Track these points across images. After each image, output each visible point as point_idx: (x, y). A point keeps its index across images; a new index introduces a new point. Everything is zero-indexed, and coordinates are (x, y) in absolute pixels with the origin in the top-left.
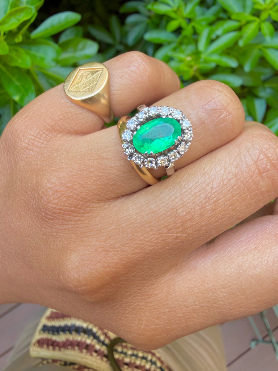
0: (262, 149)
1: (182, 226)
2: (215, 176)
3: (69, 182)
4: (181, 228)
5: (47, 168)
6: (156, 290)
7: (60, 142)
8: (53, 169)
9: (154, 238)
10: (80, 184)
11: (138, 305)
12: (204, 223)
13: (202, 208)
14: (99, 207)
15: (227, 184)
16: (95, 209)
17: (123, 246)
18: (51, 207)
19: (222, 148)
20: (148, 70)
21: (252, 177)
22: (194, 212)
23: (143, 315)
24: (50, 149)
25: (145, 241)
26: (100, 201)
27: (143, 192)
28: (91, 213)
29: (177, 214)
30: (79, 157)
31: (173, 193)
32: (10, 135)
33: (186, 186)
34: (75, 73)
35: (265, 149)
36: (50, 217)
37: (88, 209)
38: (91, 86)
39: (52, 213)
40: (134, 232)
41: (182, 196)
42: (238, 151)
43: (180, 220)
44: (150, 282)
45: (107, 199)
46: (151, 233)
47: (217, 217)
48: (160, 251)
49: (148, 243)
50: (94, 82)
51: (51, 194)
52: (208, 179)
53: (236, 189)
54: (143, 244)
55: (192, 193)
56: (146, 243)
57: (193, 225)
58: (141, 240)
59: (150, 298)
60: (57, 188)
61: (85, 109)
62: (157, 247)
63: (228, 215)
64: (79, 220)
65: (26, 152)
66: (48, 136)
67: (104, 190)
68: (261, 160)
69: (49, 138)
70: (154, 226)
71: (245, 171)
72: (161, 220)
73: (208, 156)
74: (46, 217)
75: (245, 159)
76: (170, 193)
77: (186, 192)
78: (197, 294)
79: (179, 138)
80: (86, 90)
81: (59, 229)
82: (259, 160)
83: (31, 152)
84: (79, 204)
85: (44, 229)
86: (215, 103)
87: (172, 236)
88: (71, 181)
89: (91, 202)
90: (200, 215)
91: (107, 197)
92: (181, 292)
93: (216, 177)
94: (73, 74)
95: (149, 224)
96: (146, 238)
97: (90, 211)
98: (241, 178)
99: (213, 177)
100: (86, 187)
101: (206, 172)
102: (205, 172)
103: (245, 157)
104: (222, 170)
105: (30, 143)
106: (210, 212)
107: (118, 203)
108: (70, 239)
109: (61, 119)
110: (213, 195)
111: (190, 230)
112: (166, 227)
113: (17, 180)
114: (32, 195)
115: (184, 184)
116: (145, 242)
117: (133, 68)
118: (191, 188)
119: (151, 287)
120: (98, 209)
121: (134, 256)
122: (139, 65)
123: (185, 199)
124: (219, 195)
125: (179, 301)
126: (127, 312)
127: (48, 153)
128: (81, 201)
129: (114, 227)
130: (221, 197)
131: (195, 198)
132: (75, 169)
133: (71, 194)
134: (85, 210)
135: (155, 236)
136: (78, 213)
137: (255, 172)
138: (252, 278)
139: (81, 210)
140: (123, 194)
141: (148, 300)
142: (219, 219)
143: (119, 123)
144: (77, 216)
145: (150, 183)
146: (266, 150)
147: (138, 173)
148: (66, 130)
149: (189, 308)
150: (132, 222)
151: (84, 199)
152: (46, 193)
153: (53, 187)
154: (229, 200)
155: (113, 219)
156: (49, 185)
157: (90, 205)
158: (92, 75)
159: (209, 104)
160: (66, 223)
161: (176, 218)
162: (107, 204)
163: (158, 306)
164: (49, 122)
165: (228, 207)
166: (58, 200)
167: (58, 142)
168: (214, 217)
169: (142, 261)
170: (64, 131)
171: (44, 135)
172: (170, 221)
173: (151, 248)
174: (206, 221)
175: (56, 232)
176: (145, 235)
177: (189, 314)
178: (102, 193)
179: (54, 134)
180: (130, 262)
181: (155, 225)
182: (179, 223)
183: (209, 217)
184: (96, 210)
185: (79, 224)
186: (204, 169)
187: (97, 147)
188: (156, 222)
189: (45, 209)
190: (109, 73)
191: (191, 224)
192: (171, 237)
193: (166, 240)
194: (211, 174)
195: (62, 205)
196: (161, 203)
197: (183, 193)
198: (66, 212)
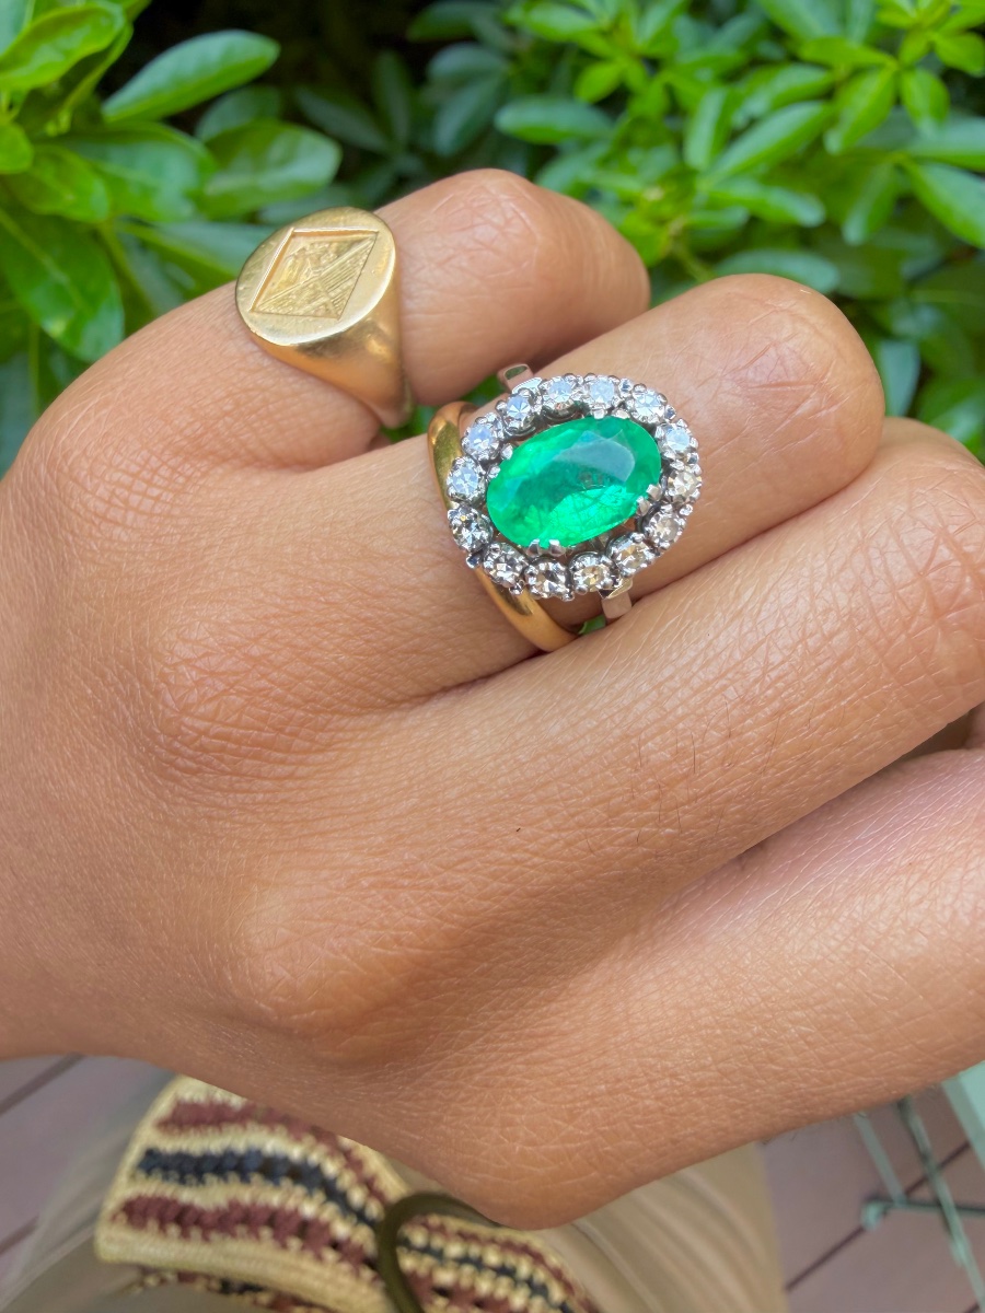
0: (945, 527)
1: (656, 799)
2: (778, 621)
3: (256, 640)
4: (655, 806)
5: (175, 591)
6: (565, 1018)
7: (220, 495)
8: (198, 591)
9: (557, 841)
10: (295, 646)
11: (502, 1072)
12: (735, 789)
13: (730, 736)
14: (363, 729)
15: (817, 652)
16: (349, 735)
17: (447, 868)
18: (192, 728)
19: (803, 520)
20: (539, 238)
21: (906, 625)
22: (701, 750)
23: (518, 1105)
24: (184, 522)
25: (526, 851)
26: (366, 708)
27: (520, 676)
28: (334, 750)
29: (640, 757)
30: (289, 550)
31: (625, 682)
32: (43, 470)
33: (675, 655)
34: (278, 245)
35: (957, 528)
36: (190, 764)
37: (324, 737)
38: (332, 294)
39: (196, 749)
40: (488, 820)
41: (660, 694)
42: (859, 534)
43: (650, 780)
44: (542, 993)
45: (392, 701)
46: (548, 823)
47: (782, 768)
48: (579, 885)
49: (536, 860)
50: (343, 279)
51: (189, 683)
52: (750, 631)
53: (851, 670)
54: (517, 862)
55: (696, 682)
56: (530, 859)
57: (696, 798)
58: (512, 849)
59: (542, 1045)
60: (214, 661)
61: (311, 379)
62: (568, 872)
63: (820, 759)
64: (291, 776)
65: (99, 530)
66: (180, 474)
67: (379, 671)
68: (941, 565)
69: (181, 480)
70: (556, 801)
71: (884, 606)
72: (583, 779)
73: (752, 548)
74: (172, 763)
75: (885, 562)
76: (615, 682)
77: (671, 677)
78: (709, 1031)
79: (653, 491)
80: (317, 309)
81: (220, 807)
82: (932, 566)
83: (118, 530)
84: (291, 718)
85: (165, 806)
86: (781, 359)
87: (623, 835)
88: (262, 635)
89: (334, 712)
90: (724, 760)
91: (390, 693)
92: (654, 1025)
93: (782, 624)
94: (268, 251)
95: (541, 793)
96: (530, 841)
97: (329, 745)
98: (868, 629)
99: (770, 627)
100: (315, 659)
101: (746, 606)
102: (739, 607)
103: (882, 554)
104: (801, 601)
105: (116, 501)
106: (757, 750)
107: (428, 714)
108: (260, 841)
109: (227, 414)
110: (770, 692)
111: (685, 812)
112: (601, 802)
113: (69, 631)
114: (121, 686)
115: (664, 651)
116: (527, 856)
117: (484, 232)
118: (689, 665)
119: (545, 1009)
120: (360, 737)
121: (486, 904)
122: (508, 222)
123: (668, 705)
124: (791, 690)
125: (644, 1056)
126: (462, 1095)
127: (178, 537)
128: (297, 707)
129: (414, 801)
130: (796, 699)
131: (706, 702)
132: (276, 593)
133: (264, 683)
134: (312, 741)
135: (564, 834)
136: (288, 750)
137: (919, 606)
138: (900, 973)
139: (297, 741)
140: (449, 683)
141: (535, 1054)
142: (790, 773)
143: (434, 429)
144: (283, 762)
145: (542, 644)
146: (961, 529)
147: (498, 611)
148: (243, 451)
149: (680, 1080)
150: (481, 786)
151: (307, 702)
152: (172, 680)
153: (200, 658)
154: (826, 708)
155: (412, 772)
156: (184, 651)
157: (329, 721)
158: (339, 253)
159: (758, 362)
160: (245, 786)
161: (636, 770)
162: (390, 717)
163: (572, 1075)
164: (184, 425)
165: (823, 733)
166: (215, 704)
167: (212, 496)
168: (772, 766)
169: (516, 922)
170: (236, 456)
171: (164, 472)
172: (614, 781)
173: (546, 877)
174: (744, 781)
175: (210, 818)
176: (527, 831)
177: (681, 1099)
178: (373, 679)
179: (198, 465)
180: (475, 924)
181: (564, 794)
182: (648, 789)
183: (754, 769)
184: (351, 740)
185: (292, 790)
186: (738, 596)
187: (353, 515)
188: (564, 785)
189: (170, 735)
190: (399, 250)
191: (691, 792)
192: (618, 837)
193: (601, 847)
194: (764, 615)
195: (228, 721)
196: (584, 718)
197: (661, 684)
198: (244, 748)
